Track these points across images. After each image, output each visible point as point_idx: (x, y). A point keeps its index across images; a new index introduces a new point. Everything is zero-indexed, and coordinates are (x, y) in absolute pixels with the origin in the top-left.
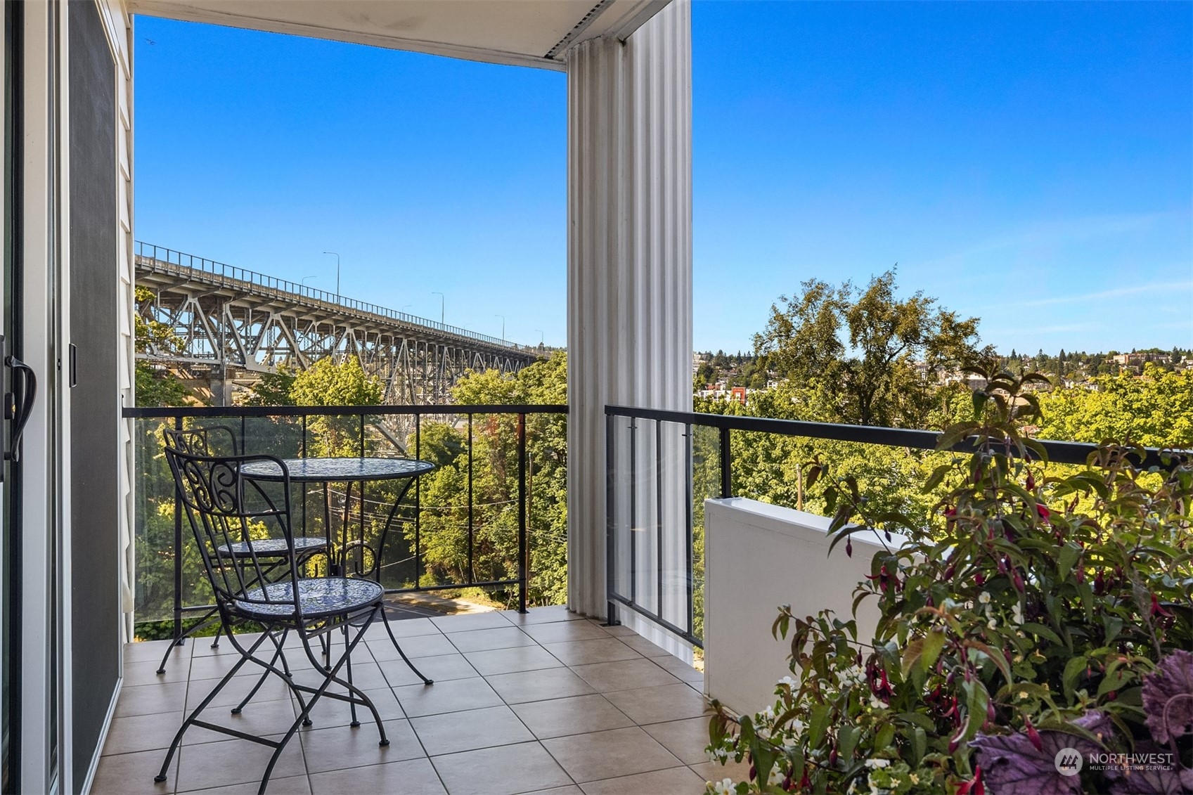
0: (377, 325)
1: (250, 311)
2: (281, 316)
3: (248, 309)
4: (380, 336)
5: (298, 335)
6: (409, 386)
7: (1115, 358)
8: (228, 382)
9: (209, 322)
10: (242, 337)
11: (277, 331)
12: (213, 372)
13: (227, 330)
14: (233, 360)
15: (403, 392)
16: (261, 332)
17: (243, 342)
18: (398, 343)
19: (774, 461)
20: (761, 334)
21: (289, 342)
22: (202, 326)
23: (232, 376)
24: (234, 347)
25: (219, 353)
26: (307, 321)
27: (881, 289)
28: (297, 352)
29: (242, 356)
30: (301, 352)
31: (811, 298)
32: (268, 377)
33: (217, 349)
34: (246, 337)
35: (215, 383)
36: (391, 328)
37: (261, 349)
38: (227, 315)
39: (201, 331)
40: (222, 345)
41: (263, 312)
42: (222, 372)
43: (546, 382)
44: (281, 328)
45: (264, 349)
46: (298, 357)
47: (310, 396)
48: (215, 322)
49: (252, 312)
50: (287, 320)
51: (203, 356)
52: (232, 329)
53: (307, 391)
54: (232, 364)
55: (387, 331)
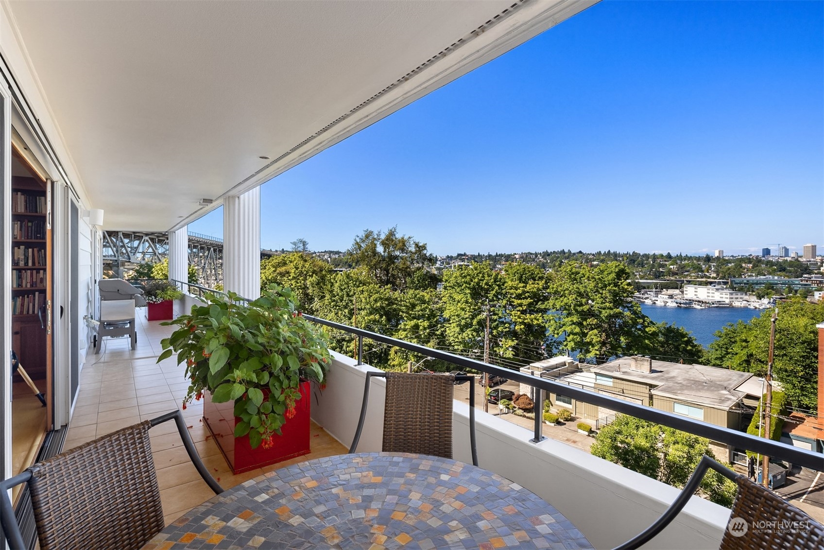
0: (198, 242)
1: (133, 235)
2: (149, 238)
3: (132, 235)
4: (199, 246)
5: (158, 246)
6: (214, 269)
7: (515, 255)
8: (121, 268)
9: (112, 240)
10: (129, 247)
11: (147, 244)
12: (114, 263)
13: (121, 244)
14: (124, 258)
15: (211, 272)
16: (139, 245)
17: (129, 249)
18: (209, 249)
19: (351, 296)
20: (349, 249)
21: (153, 249)
22: (108, 242)
23: (123, 265)
24: (124, 251)
25: (116, 255)
26: (162, 240)
27: (392, 234)
28: (157, 254)
29: (128, 256)
30: (159, 254)
31: (367, 237)
32: (141, 266)
33: (115, 253)
34: (131, 247)
35: (115, 268)
36: (205, 243)
37: (138, 252)
38: (121, 237)
39: (108, 244)
40: (118, 251)
41: (139, 236)
42: (118, 264)
43: (267, 268)
44: (149, 243)
45: (140, 253)
46: (158, 256)
47: (161, 274)
48: (114, 240)
49: (134, 236)
50: (152, 240)
51: (108, 256)
52: (123, 244)
53: (159, 272)
54: (123, 259)
55: (203, 244)
